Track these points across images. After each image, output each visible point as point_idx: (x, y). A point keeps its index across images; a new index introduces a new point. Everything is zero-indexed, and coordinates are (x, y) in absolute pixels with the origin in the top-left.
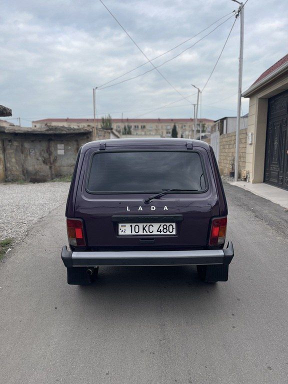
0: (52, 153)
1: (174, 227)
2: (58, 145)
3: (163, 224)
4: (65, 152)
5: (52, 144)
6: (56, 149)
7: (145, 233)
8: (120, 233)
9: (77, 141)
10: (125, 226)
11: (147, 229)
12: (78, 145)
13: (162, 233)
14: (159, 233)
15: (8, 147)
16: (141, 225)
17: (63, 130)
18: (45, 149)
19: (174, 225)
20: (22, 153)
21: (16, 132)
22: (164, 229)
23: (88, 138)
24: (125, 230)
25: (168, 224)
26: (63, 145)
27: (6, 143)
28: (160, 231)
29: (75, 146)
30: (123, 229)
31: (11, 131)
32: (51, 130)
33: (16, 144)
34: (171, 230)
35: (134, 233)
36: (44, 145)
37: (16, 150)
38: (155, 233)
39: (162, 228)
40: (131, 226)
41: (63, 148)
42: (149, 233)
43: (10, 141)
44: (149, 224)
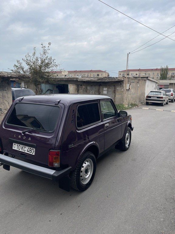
0: (100, 92)
1: (34, 151)
2: (104, 88)
3: (30, 148)
4: (107, 93)
5: (101, 87)
6: (103, 90)
7: (22, 151)
8: (13, 148)
9: (114, 86)
10: (15, 145)
11: (23, 148)
12: (115, 88)
13: (29, 153)
14: (27, 152)
15: (80, 89)
16: (21, 146)
17: (106, 80)
18: (97, 90)
19: (34, 149)
20: (86, 92)
21: (83, 81)
22: (30, 150)
23: (121, 84)
24: (15, 147)
25: (32, 148)
26: (106, 88)
27: (80, 86)
28: (28, 152)
29: (113, 89)
30: (14, 146)
31: (81, 80)
32: (100, 79)
33: (84, 87)
34: (33, 152)
35: (18, 150)
36: (97, 88)
37: (84, 90)
38: (26, 152)
39: (29, 150)
40: (17, 145)
41: (106, 90)
42: (24, 151)
43: (81, 85)
44: (24, 146)
